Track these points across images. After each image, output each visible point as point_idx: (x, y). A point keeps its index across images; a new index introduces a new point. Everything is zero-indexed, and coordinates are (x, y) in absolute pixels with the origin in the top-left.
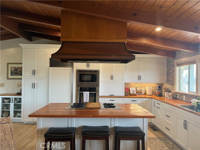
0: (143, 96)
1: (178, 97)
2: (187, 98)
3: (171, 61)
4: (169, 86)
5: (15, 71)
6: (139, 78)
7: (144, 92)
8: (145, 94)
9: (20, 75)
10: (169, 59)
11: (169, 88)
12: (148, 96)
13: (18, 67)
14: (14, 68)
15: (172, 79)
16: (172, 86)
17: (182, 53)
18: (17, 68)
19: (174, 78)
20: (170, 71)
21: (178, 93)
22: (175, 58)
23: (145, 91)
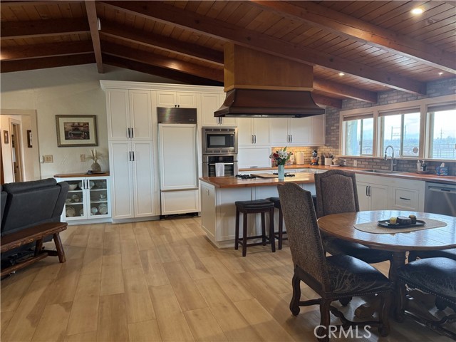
0: (292, 166)
1: (345, 164)
2: (360, 162)
3: (334, 113)
4: (328, 150)
5: (74, 130)
6: (290, 139)
7: (293, 160)
8: (295, 163)
9: (84, 139)
10: (330, 109)
11: (330, 152)
12: (298, 166)
13: (79, 123)
14: (71, 124)
15: (334, 139)
16: (334, 150)
17: (353, 102)
18: (76, 124)
19: (338, 138)
20: (332, 128)
21: (345, 158)
22: (341, 108)
23: (295, 159)
